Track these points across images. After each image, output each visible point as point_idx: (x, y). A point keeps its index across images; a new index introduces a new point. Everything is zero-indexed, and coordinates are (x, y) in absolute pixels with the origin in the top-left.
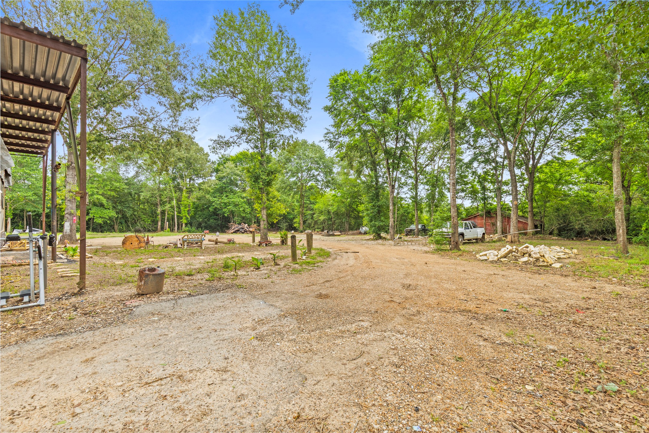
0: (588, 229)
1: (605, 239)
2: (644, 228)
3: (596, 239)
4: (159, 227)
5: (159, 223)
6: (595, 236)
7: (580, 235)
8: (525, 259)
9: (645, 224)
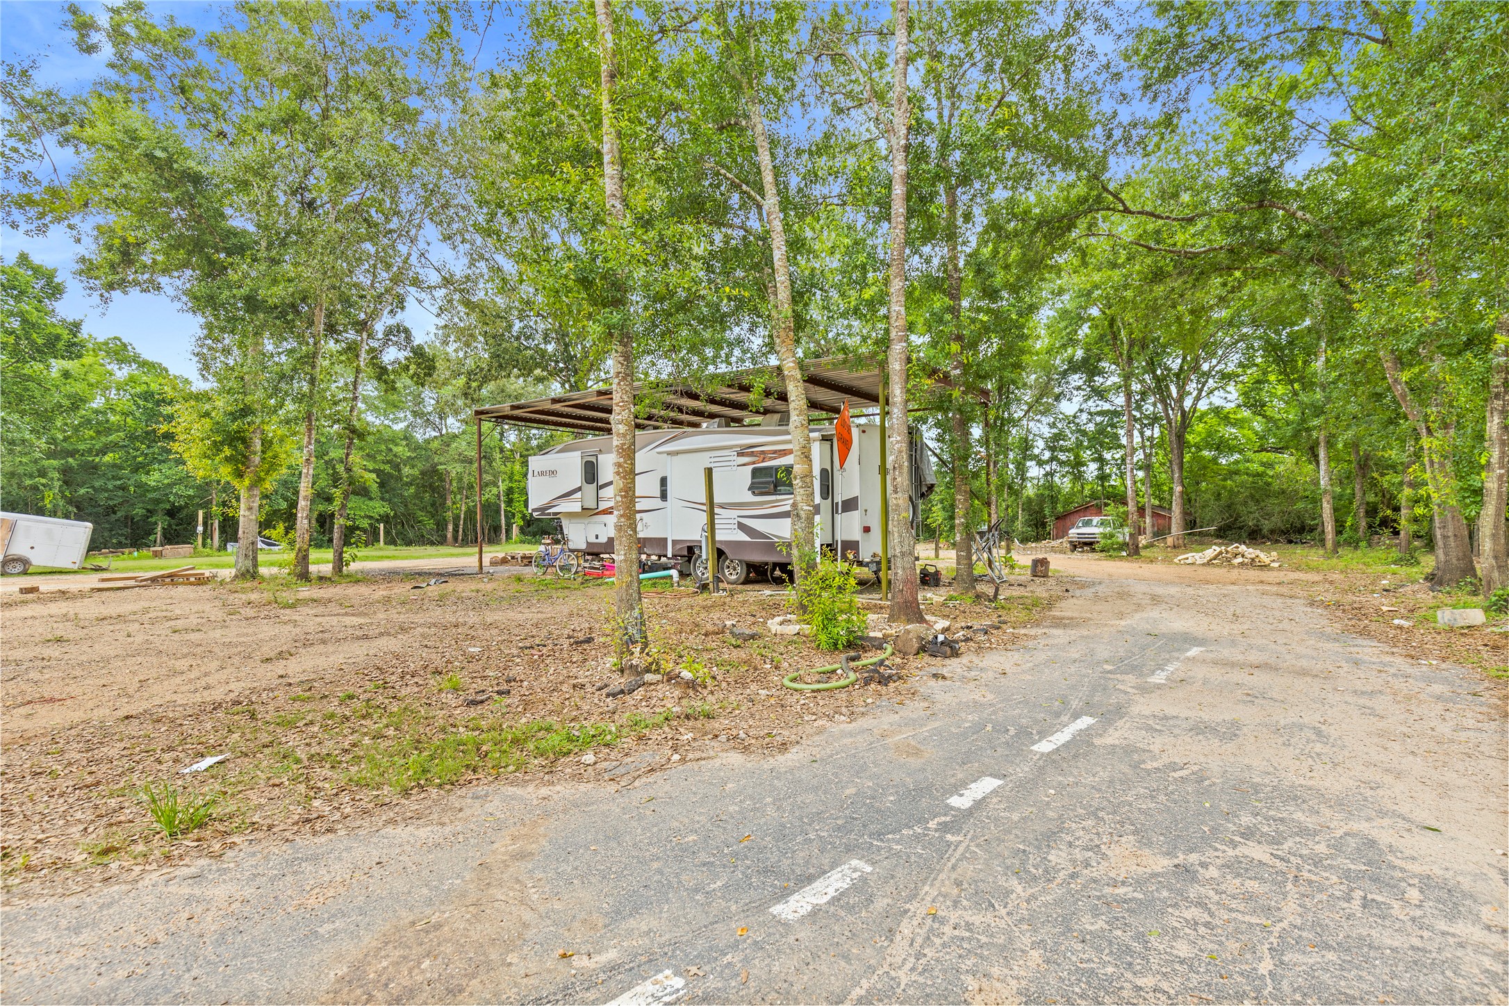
0: (1266, 525)
1: (1290, 542)
2: (1348, 524)
3: (1277, 541)
4: (449, 535)
5: (450, 527)
6: (1276, 537)
7: (1255, 536)
8: (1240, 560)
9: (1350, 519)
